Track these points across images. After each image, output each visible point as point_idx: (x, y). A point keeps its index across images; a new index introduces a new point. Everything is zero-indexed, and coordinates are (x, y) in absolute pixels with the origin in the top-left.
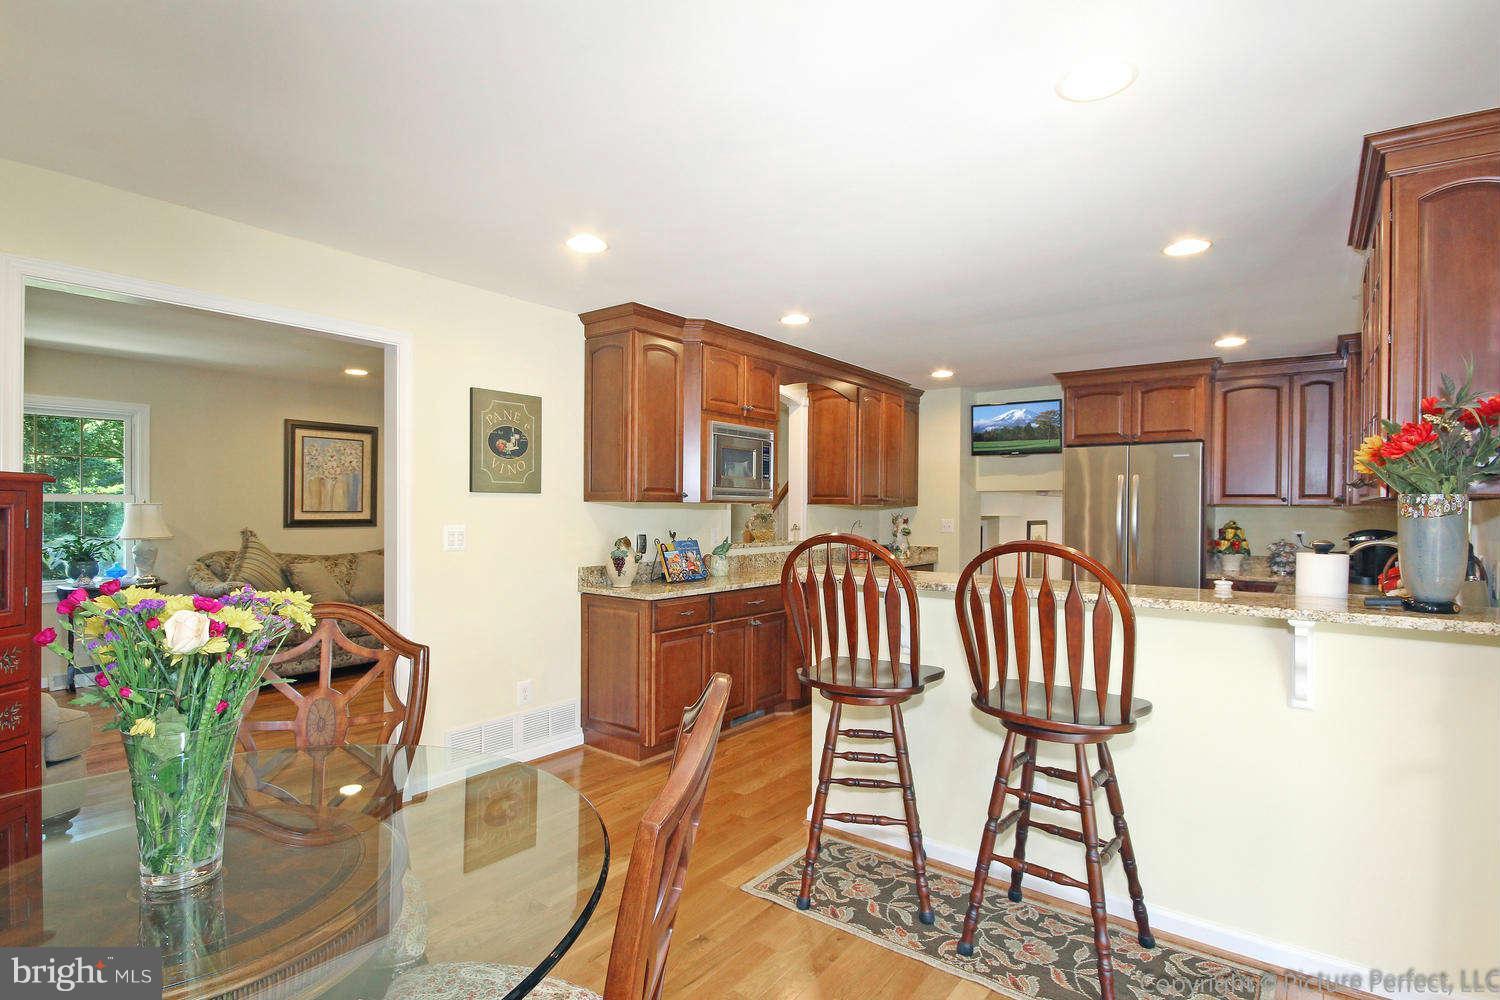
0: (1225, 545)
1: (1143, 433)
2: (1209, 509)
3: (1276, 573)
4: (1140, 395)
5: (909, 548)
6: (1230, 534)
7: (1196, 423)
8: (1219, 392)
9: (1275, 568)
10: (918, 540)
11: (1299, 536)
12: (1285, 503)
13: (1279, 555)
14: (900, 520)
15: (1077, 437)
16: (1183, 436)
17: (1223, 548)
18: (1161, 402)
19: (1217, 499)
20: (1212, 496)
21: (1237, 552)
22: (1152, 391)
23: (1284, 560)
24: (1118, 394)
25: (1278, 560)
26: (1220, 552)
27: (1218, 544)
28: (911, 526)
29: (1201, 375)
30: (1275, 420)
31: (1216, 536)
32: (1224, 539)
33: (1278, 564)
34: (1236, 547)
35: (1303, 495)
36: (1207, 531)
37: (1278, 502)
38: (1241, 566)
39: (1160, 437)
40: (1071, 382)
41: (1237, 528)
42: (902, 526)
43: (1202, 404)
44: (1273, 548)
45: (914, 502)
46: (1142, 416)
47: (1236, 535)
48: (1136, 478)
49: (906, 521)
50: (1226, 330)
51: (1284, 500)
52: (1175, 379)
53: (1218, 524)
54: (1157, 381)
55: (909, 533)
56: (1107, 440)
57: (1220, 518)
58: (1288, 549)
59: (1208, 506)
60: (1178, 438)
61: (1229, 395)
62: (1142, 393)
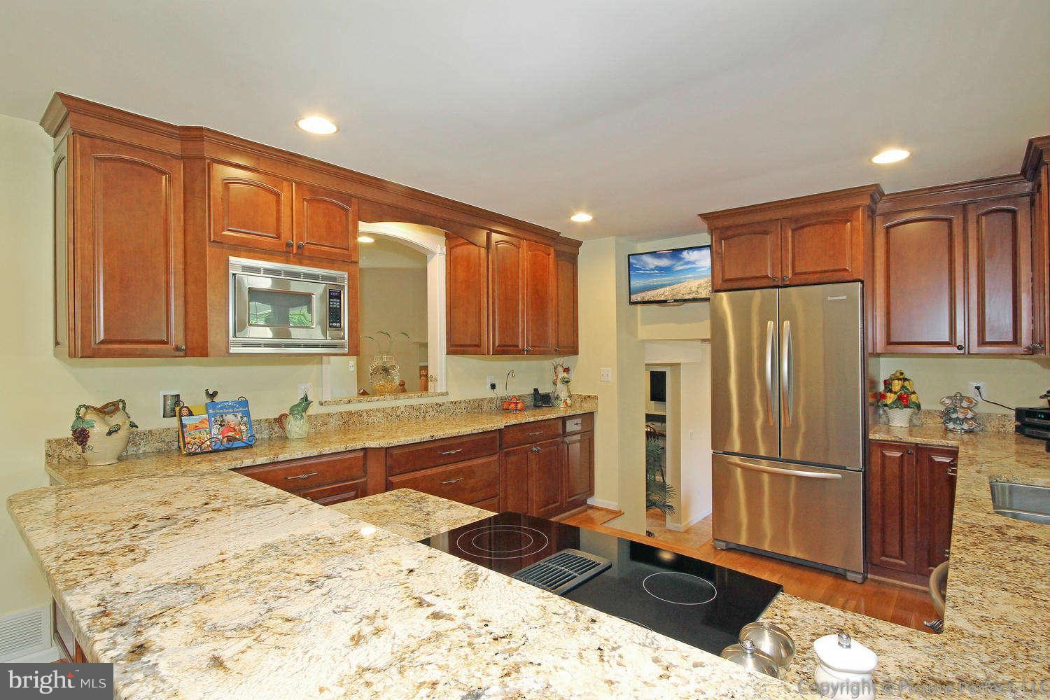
0: (890, 398)
1: (794, 274)
2: (871, 361)
3: (951, 431)
4: (790, 233)
5: (570, 397)
6: (897, 386)
7: (854, 262)
8: (880, 228)
9: (951, 426)
10: (579, 389)
11: (978, 388)
12: (962, 352)
13: (955, 411)
14: (560, 369)
15: (725, 281)
16: (838, 276)
17: (889, 401)
18: (813, 239)
19: (880, 346)
20: (874, 344)
21: (906, 406)
22: (802, 227)
23: (961, 416)
24: (766, 233)
25: (954, 416)
26: (886, 405)
27: (884, 397)
28: (572, 376)
29: (858, 207)
30: (946, 258)
31: (881, 388)
32: (891, 391)
33: (955, 421)
34: (903, 400)
35: (982, 342)
36: (869, 383)
37: (954, 350)
38: (911, 420)
39: (811, 278)
40: (720, 223)
41: (905, 380)
42: (562, 375)
43: (860, 239)
44: (948, 402)
45: (574, 350)
46: (793, 254)
47: (903, 387)
48: (786, 324)
49: (567, 370)
50: (886, 141)
51: (960, 348)
52: (828, 214)
53: (883, 375)
54: (808, 216)
55: (568, 382)
56: (756, 283)
57: (885, 368)
58: (965, 404)
59: (870, 354)
60: (835, 279)
61: (892, 230)
62: (794, 231)
